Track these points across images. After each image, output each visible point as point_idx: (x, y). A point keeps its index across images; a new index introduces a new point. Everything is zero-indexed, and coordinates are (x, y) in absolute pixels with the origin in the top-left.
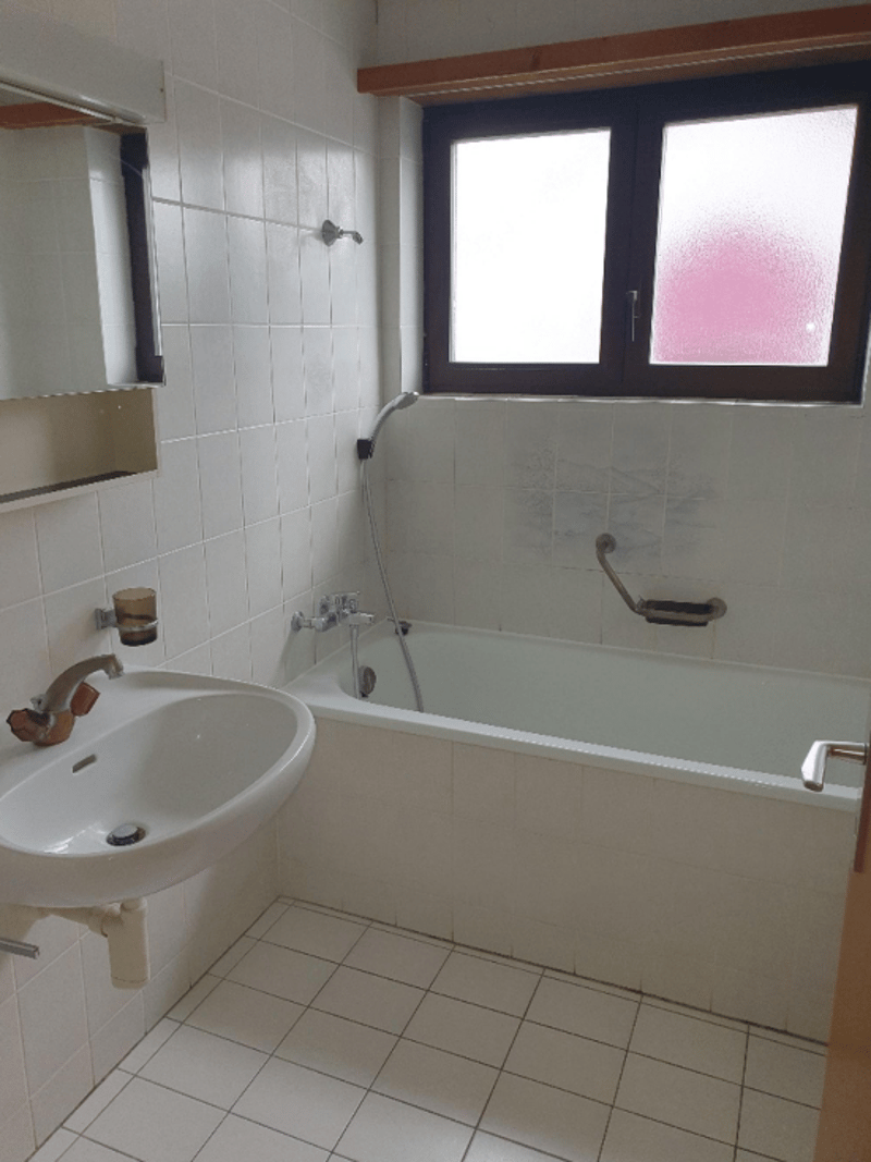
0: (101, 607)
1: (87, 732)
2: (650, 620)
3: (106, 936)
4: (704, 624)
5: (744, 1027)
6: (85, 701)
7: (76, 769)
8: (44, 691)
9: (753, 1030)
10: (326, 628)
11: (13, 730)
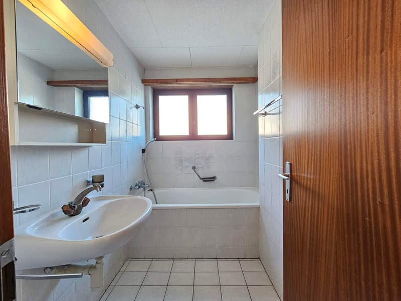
0: (88, 180)
1: (86, 211)
2: (204, 181)
3: (90, 274)
4: (213, 181)
5: (237, 260)
6: (86, 202)
7: (83, 222)
8: (73, 201)
9: (240, 260)
10: (138, 189)
11: (63, 211)
